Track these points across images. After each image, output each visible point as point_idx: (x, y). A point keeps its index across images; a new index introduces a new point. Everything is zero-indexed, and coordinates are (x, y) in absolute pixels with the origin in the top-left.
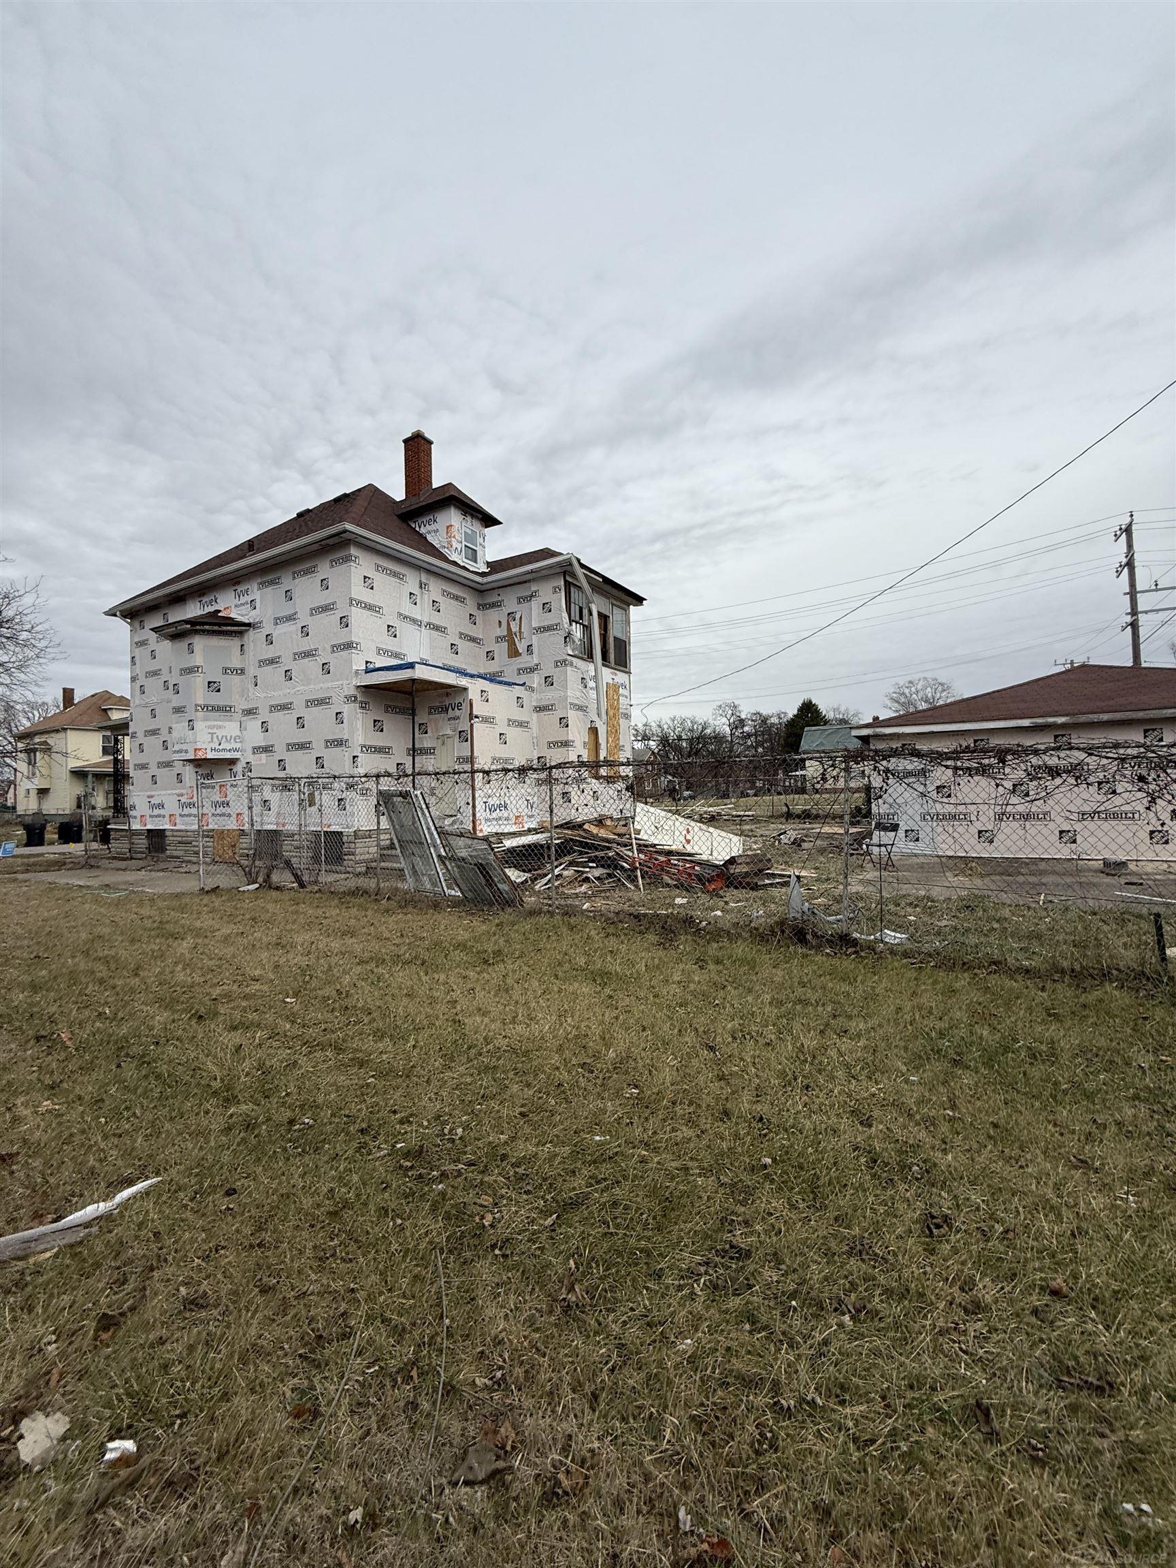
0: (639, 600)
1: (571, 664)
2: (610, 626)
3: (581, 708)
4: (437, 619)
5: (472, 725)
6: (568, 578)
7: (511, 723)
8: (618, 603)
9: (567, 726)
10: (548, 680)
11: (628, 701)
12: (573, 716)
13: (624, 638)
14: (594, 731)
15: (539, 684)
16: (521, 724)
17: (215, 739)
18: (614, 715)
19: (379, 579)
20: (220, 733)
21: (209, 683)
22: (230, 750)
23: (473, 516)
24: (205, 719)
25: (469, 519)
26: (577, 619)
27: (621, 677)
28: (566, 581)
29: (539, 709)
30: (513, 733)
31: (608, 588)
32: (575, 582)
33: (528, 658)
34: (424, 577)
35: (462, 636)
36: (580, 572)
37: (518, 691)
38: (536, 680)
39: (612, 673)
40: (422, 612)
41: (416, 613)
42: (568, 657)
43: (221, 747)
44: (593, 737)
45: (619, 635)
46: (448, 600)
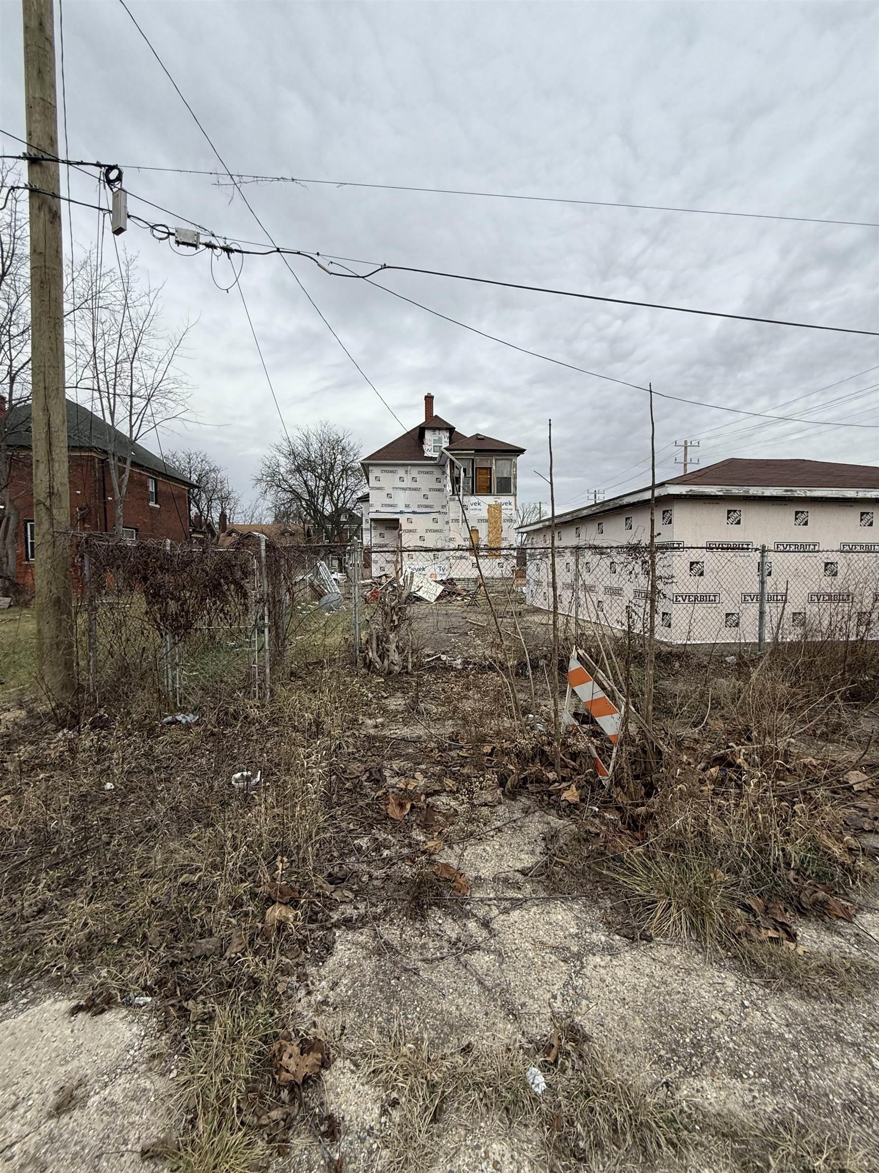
0: (522, 451)
2: (493, 472)
4: (414, 485)
5: (401, 534)
7: (428, 531)
8: (500, 458)
11: (513, 512)
12: (454, 525)
13: (509, 476)
14: (475, 531)
16: (436, 531)
18: (496, 522)
19: (382, 476)
23: (439, 430)
26: (463, 475)
27: (503, 499)
28: (450, 459)
30: (429, 535)
31: (486, 453)
34: (408, 468)
35: (430, 490)
37: (434, 515)
39: (495, 498)
40: (408, 483)
41: (403, 485)
42: (452, 497)
44: (475, 535)
45: (505, 475)
46: (422, 475)
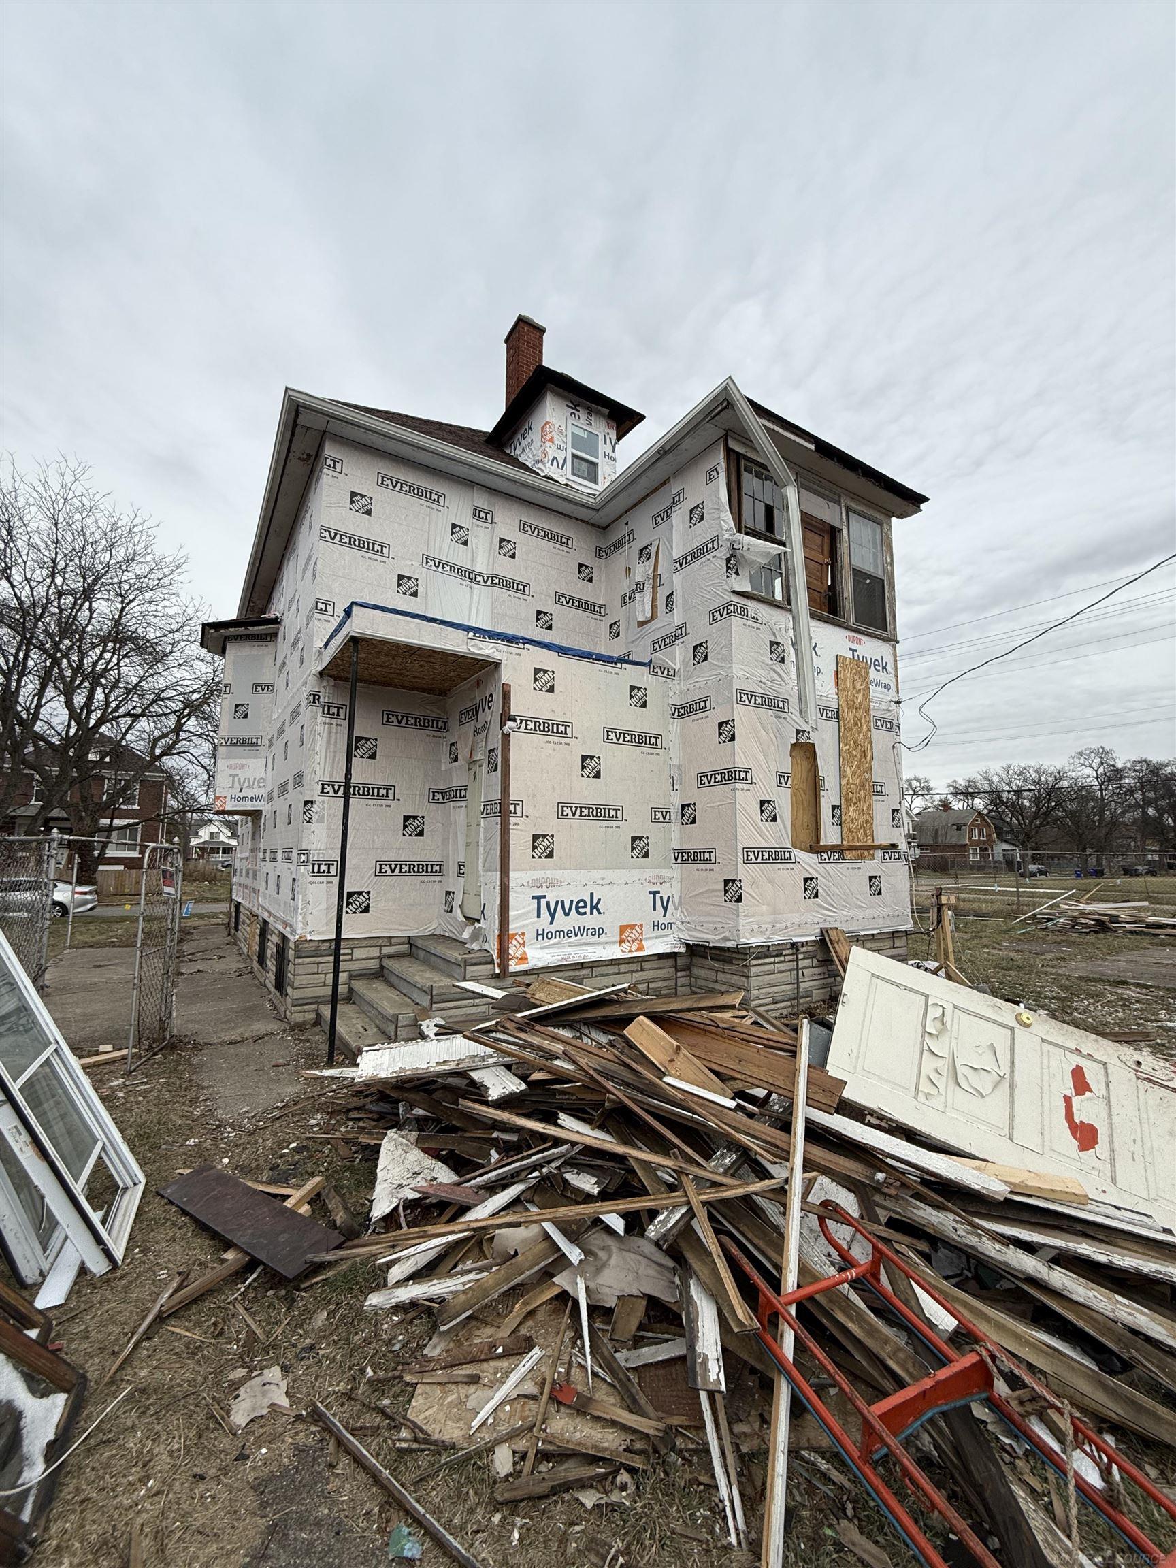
0: (911, 500)
1: (743, 613)
2: (843, 548)
3: (772, 704)
4: (505, 568)
5: (506, 737)
6: (733, 445)
7: (612, 735)
8: (859, 508)
9: (733, 739)
10: (700, 653)
11: (892, 696)
12: (745, 718)
13: (879, 574)
14: (805, 751)
15: (684, 662)
16: (641, 740)
17: (236, 784)
18: (857, 722)
19: (385, 500)
20: (243, 774)
21: (237, 706)
22: (251, 799)
23: (590, 411)
24: (228, 757)
25: (583, 414)
26: (761, 526)
27: (871, 648)
28: (729, 451)
29: (684, 711)
30: (614, 758)
31: (831, 467)
32: (751, 455)
33: (667, 618)
34: (482, 501)
35: (559, 598)
36: (756, 425)
37: (632, 674)
38: (678, 656)
39: (851, 640)
41: (459, 556)
42: (735, 598)
43: (241, 795)
44: (805, 765)
45: (868, 567)
46: (534, 541)
